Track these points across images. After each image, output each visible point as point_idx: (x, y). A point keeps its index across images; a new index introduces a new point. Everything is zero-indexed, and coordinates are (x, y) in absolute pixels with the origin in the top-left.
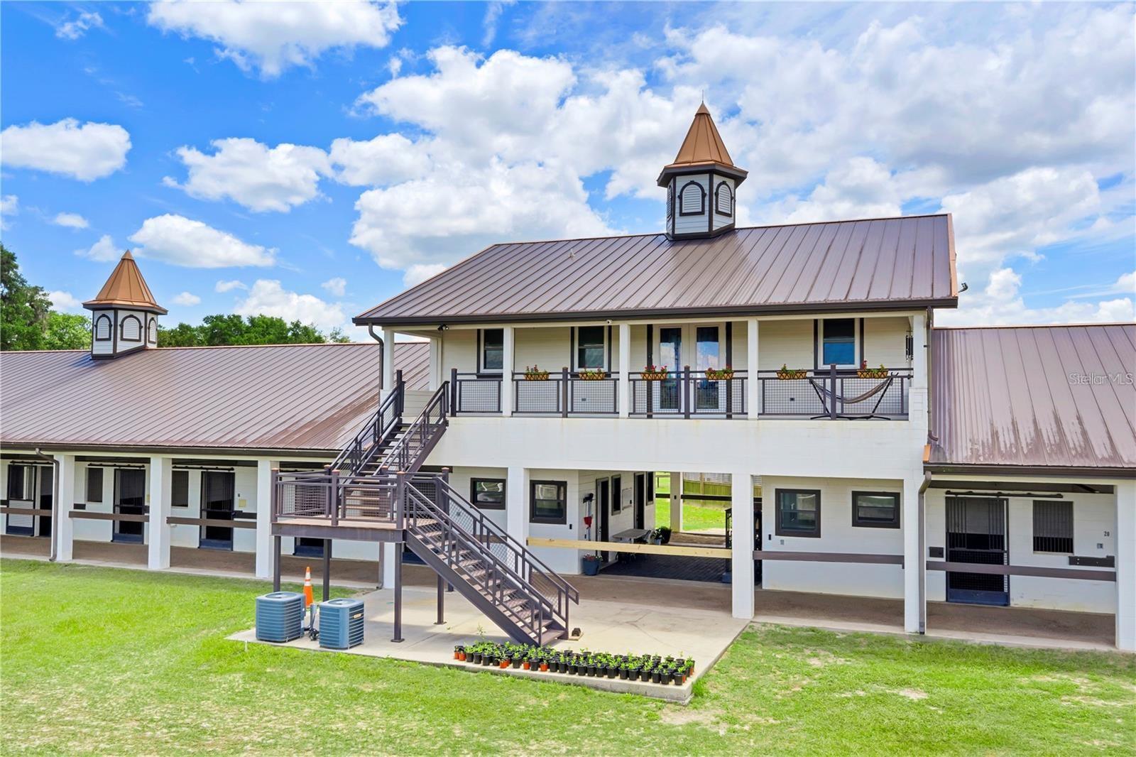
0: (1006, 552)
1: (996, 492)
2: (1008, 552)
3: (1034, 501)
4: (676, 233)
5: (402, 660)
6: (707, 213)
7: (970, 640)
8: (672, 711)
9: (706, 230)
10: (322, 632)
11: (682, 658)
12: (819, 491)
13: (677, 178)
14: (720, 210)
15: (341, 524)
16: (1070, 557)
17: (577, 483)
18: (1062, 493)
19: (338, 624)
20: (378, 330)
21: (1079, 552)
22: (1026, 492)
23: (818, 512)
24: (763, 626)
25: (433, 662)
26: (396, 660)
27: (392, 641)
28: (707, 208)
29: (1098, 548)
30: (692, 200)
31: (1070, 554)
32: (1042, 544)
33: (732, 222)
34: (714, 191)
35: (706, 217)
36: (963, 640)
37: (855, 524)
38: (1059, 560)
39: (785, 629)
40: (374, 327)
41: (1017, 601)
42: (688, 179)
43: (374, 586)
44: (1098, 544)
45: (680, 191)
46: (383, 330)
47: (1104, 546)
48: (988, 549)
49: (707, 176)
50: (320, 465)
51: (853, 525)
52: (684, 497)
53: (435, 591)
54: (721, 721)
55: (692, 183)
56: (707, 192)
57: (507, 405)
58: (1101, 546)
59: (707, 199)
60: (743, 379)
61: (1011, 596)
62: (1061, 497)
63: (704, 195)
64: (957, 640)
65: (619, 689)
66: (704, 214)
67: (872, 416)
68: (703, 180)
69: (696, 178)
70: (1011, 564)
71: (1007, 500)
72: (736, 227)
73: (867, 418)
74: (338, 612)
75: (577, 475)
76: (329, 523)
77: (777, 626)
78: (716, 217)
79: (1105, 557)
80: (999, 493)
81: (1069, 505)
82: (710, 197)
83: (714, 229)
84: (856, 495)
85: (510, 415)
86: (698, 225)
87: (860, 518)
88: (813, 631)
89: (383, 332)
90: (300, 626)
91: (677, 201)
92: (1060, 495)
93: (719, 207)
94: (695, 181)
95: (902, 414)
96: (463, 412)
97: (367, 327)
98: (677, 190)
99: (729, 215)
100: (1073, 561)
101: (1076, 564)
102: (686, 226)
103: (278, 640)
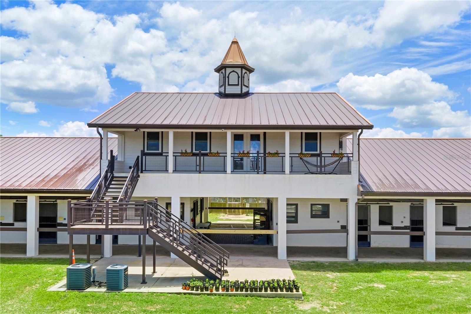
0: (369, 226)
1: (366, 203)
2: (370, 226)
3: (379, 206)
4: (226, 93)
5: (158, 293)
6: (240, 85)
7: (375, 262)
8: (300, 304)
9: (240, 92)
10: (108, 282)
11: (290, 279)
12: (297, 204)
13: (227, 68)
14: (245, 84)
15: (110, 227)
16: (392, 227)
17: (189, 203)
18: (389, 203)
19: (119, 277)
20: (100, 130)
21: (395, 224)
22: (376, 203)
23: (297, 213)
24: (293, 262)
25: (175, 292)
26: (155, 293)
27: (141, 284)
28: (240, 83)
29: (401, 223)
30: (233, 78)
31: (392, 226)
32: (381, 223)
33: (248, 90)
34: (243, 76)
35: (239, 87)
36: (372, 262)
37: (311, 217)
38: (388, 228)
39: (303, 263)
40: (99, 128)
41: (373, 244)
42: (232, 69)
43: (99, 257)
44: (401, 222)
45: (228, 74)
46: (102, 130)
47: (403, 222)
48: (363, 225)
49: (240, 69)
50: (84, 198)
51: (311, 218)
52: (209, 208)
53: (152, 257)
54: (323, 306)
55: (233, 71)
56: (240, 76)
57: (171, 167)
58: (402, 222)
59: (240, 79)
60: (283, 157)
61: (371, 243)
62: (389, 204)
63: (239, 77)
64: (370, 262)
65: (271, 296)
66: (239, 85)
67: (332, 173)
68: (239, 70)
69: (235, 69)
70: (371, 230)
71: (370, 206)
72: (249, 92)
73: (330, 174)
74: (119, 272)
75: (189, 200)
76: (104, 227)
77: (299, 261)
78: (243, 87)
79: (404, 226)
80: (367, 203)
81: (391, 207)
82: (241, 78)
83: (243, 92)
84: (312, 205)
85: (172, 172)
86: (236, 90)
87: (314, 215)
88: (314, 262)
89: (103, 131)
90: (91, 281)
91: (227, 79)
92: (388, 203)
93: (245, 83)
94: (235, 71)
95: (349, 172)
96: (147, 171)
97: (96, 128)
98: (227, 74)
99: (247, 87)
100: (393, 228)
101: (394, 229)
102: (230, 90)
103: (81, 289)
